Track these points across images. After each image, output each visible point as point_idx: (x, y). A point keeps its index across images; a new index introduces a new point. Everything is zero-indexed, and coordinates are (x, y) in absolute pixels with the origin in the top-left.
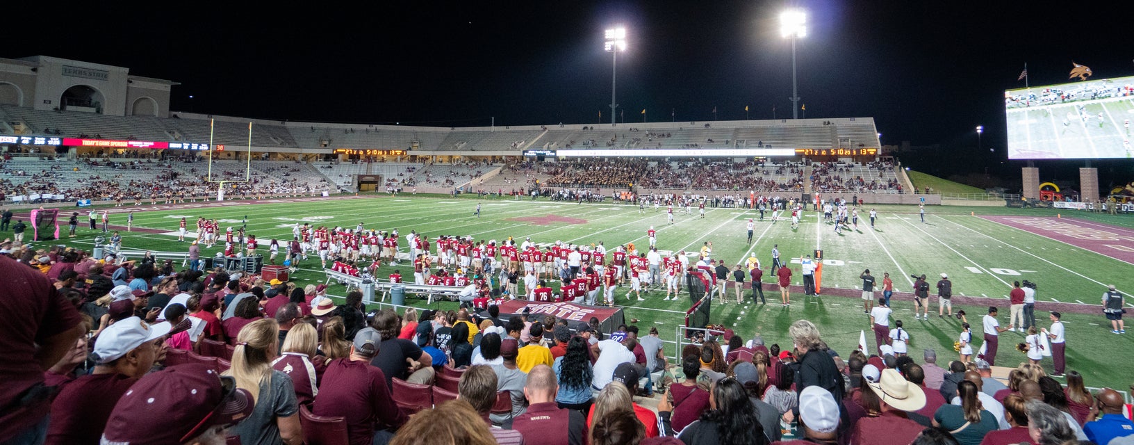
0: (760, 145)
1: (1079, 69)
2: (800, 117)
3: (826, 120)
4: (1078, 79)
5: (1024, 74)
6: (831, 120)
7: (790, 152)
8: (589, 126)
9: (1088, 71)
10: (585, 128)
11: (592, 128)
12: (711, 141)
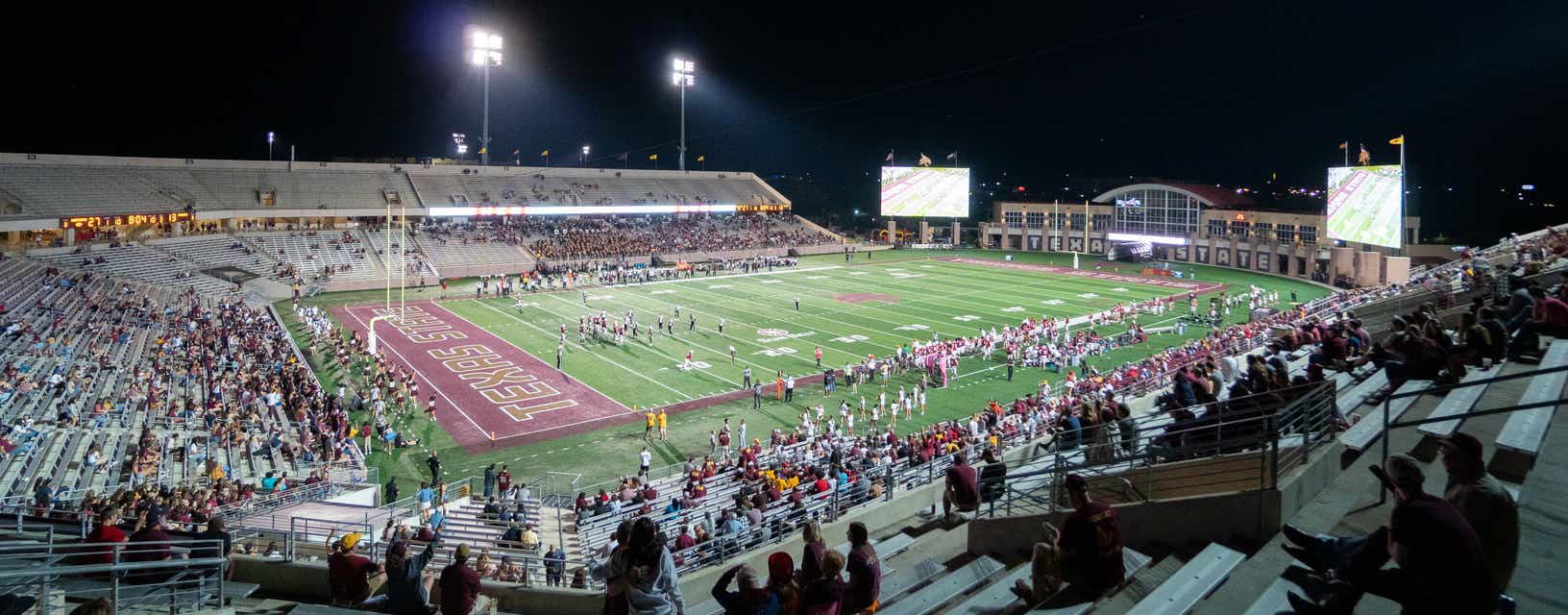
0: (699, 201)
1: (925, 159)
2: (688, 168)
3: (721, 173)
4: (924, 166)
5: (890, 156)
6: (725, 173)
7: (731, 208)
8: (472, 168)
9: (929, 161)
10: (466, 171)
11: (476, 172)
12: (650, 194)
